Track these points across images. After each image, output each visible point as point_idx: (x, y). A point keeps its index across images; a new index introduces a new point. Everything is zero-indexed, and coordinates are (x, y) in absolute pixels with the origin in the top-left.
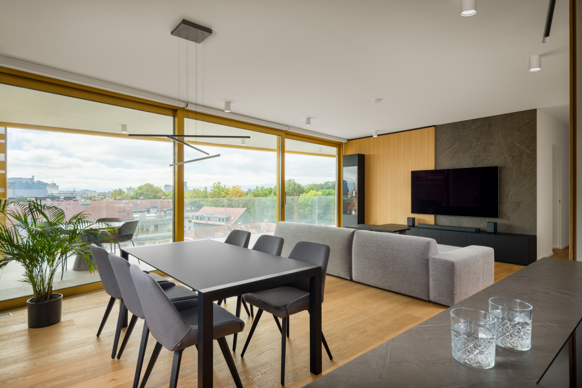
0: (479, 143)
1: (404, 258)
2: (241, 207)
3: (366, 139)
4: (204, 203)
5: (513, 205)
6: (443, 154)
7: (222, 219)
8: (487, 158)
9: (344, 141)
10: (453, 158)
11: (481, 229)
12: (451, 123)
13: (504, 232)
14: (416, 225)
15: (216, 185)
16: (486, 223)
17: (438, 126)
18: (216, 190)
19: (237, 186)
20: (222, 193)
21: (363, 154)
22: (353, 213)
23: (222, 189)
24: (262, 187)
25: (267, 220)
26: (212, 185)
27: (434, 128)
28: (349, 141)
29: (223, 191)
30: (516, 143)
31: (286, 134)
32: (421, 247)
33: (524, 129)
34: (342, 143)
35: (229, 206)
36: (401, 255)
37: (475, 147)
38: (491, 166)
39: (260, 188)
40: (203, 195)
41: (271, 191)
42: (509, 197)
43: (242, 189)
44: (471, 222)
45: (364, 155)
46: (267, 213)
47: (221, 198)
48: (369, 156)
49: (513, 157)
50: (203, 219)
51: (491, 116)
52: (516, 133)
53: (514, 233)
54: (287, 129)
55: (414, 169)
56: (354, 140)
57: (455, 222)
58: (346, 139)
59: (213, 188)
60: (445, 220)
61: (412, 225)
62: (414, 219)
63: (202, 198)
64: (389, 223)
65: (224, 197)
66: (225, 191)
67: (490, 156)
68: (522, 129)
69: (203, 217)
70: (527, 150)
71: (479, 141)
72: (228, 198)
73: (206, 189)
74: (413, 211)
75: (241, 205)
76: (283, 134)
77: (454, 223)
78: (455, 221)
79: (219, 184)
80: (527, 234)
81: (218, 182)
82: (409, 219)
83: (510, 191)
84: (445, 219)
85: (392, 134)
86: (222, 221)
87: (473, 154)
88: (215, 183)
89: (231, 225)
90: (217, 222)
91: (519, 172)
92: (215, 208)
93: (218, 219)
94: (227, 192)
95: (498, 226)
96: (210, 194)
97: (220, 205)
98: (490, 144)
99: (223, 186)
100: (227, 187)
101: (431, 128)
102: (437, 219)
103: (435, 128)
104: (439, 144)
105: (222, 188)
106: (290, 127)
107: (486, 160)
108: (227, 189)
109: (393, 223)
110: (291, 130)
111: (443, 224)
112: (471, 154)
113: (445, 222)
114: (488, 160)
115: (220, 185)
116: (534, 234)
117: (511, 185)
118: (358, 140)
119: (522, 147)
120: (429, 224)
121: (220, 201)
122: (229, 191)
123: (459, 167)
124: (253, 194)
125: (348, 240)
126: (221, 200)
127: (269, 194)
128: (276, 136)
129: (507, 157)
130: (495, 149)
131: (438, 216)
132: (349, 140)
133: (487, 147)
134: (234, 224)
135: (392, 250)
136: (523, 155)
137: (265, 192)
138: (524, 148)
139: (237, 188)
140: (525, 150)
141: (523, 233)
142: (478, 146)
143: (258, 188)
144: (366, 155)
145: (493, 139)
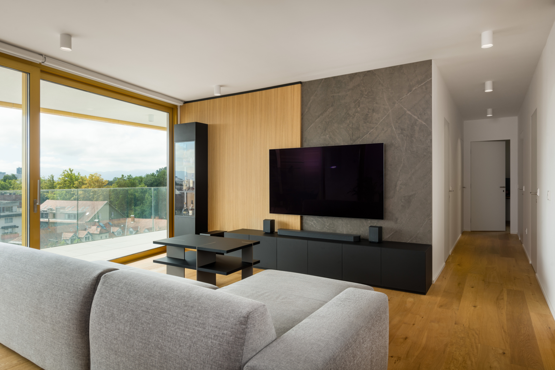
0: (359, 109)
1: (185, 363)
2: (101, 200)
3: (209, 100)
4: (49, 195)
5: (402, 200)
6: (312, 125)
7: (73, 215)
8: (368, 132)
9: (179, 104)
10: (325, 131)
11: (362, 237)
12: (322, 79)
13: (390, 240)
14: (276, 230)
15: (66, 173)
16: (368, 228)
17: (305, 82)
18: (66, 178)
19: (96, 174)
20: (75, 182)
21: (206, 123)
22: (191, 213)
23: (76, 178)
24: (129, 175)
25: (133, 216)
26: (61, 173)
27: (299, 85)
28: (186, 104)
29: (77, 180)
30: (405, 109)
31: (42, 71)
32: (225, 332)
33: (416, 89)
34: (176, 106)
35: (85, 199)
36: (179, 351)
37: (353, 114)
38: (374, 143)
39: (127, 176)
40: (48, 185)
41: (141, 180)
42: (398, 188)
43: (102, 177)
44: (349, 226)
45: (207, 125)
46: (135, 206)
47: (73, 189)
48: (214, 126)
49: (402, 130)
50: (45, 216)
51: (374, 70)
52: (407, 94)
53: (404, 241)
54: (40, 61)
55: (273, 148)
56: (194, 103)
57: (328, 226)
58: (182, 101)
59: (63, 176)
60: (314, 223)
61: (269, 231)
62: (272, 222)
63: (45, 189)
64: (240, 228)
65: (77, 188)
66: (79, 181)
67: (373, 128)
68: (414, 89)
69: (45, 214)
70: (420, 121)
71: (359, 106)
72: (83, 189)
73: (53, 177)
74: (272, 211)
75: (101, 198)
76: (36, 72)
77: (326, 228)
78: (328, 224)
79: (71, 171)
80: (420, 243)
81: (70, 170)
82: (265, 221)
83: (398, 180)
84: (314, 221)
85: (245, 95)
86: (73, 218)
87: (351, 126)
88: (65, 171)
89: (85, 222)
90: (65, 219)
91: (409, 151)
92: (63, 201)
93: (67, 216)
94: (82, 182)
95: (383, 231)
96: (59, 184)
97: (73, 197)
98: (373, 110)
99: (76, 174)
100: (81, 176)
101: (296, 85)
102: (304, 221)
103: (302, 86)
104: (307, 110)
105: (75, 176)
106: (47, 58)
107: (367, 134)
108: (82, 177)
109: (245, 228)
110: (48, 64)
111: (312, 229)
112: (348, 125)
113: (314, 226)
114: (370, 134)
115: (73, 172)
116: (429, 243)
117: (399, 171)
118: (199, 102)
119: (413, 116)
120: (294, 229)
121: (72, 193)
122: (85, 181)
123: (332, 144)
124: (117, 184)
125: (84, 297)
126: (74, 191)
127: (138, 184)
128: (21, 74)
129: (394, 130)
130: (379, 118)
131: (305, 217)
132: (186, 102)
133: (369, 116)
134: (89, 221)
135: (162, 334)
136: (415, 127)
137: (133, 181)
138: (416, 117)
139: (95, 177)
140: (417, 120)
141: (414, 242)
142: (357, 114)
143: (124, 177)
144: (210, 125)
145: (377, 103)
